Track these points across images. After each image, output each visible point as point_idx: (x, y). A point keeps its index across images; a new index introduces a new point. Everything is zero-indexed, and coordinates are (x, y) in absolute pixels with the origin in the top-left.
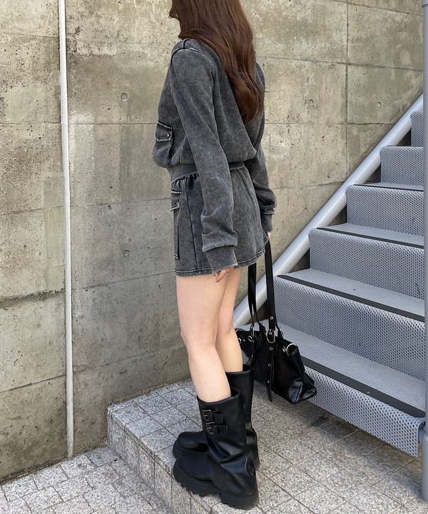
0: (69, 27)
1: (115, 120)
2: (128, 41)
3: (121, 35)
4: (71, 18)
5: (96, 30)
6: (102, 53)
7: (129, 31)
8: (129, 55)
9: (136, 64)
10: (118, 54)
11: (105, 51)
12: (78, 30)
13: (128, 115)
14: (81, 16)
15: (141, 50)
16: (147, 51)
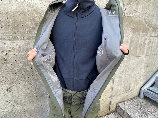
0: (124, 8)
1: (130, 35)
2: (137, 12)
3: (135, 11)
6: (130, 16)
7: (137, 9)
9: (137, 19)
10: (134, 16)
12: (126, 9)
13: (133, 34)
14: (127, 4)
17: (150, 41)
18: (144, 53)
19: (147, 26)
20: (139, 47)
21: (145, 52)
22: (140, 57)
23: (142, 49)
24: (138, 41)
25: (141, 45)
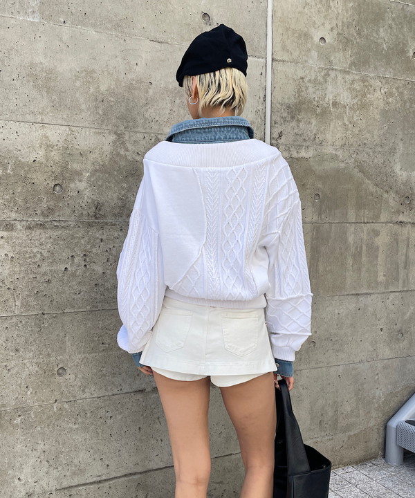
0: (273, 131)
1: (308, 219)
2: (323, 143)
3: (317, 138)
4: (275, 123)
5: (296, 134)
6: (300, 156)
7: (325, 134)
8: (323, 157)
9: (329, 166)
10: (314, 157)
11: (303, 154)
12: (280, 135)
13: (320, 214)
14: (285, 121)
15: (334, 152)
16: (340, 153)
17: (397, 241)
18: (377, 283)
19: (372, 188)
20: (350, 261)
21: (381, 278)
22: (362, 299)
23: (364, 269)
24: (346, 240)
25: (360, 254)
